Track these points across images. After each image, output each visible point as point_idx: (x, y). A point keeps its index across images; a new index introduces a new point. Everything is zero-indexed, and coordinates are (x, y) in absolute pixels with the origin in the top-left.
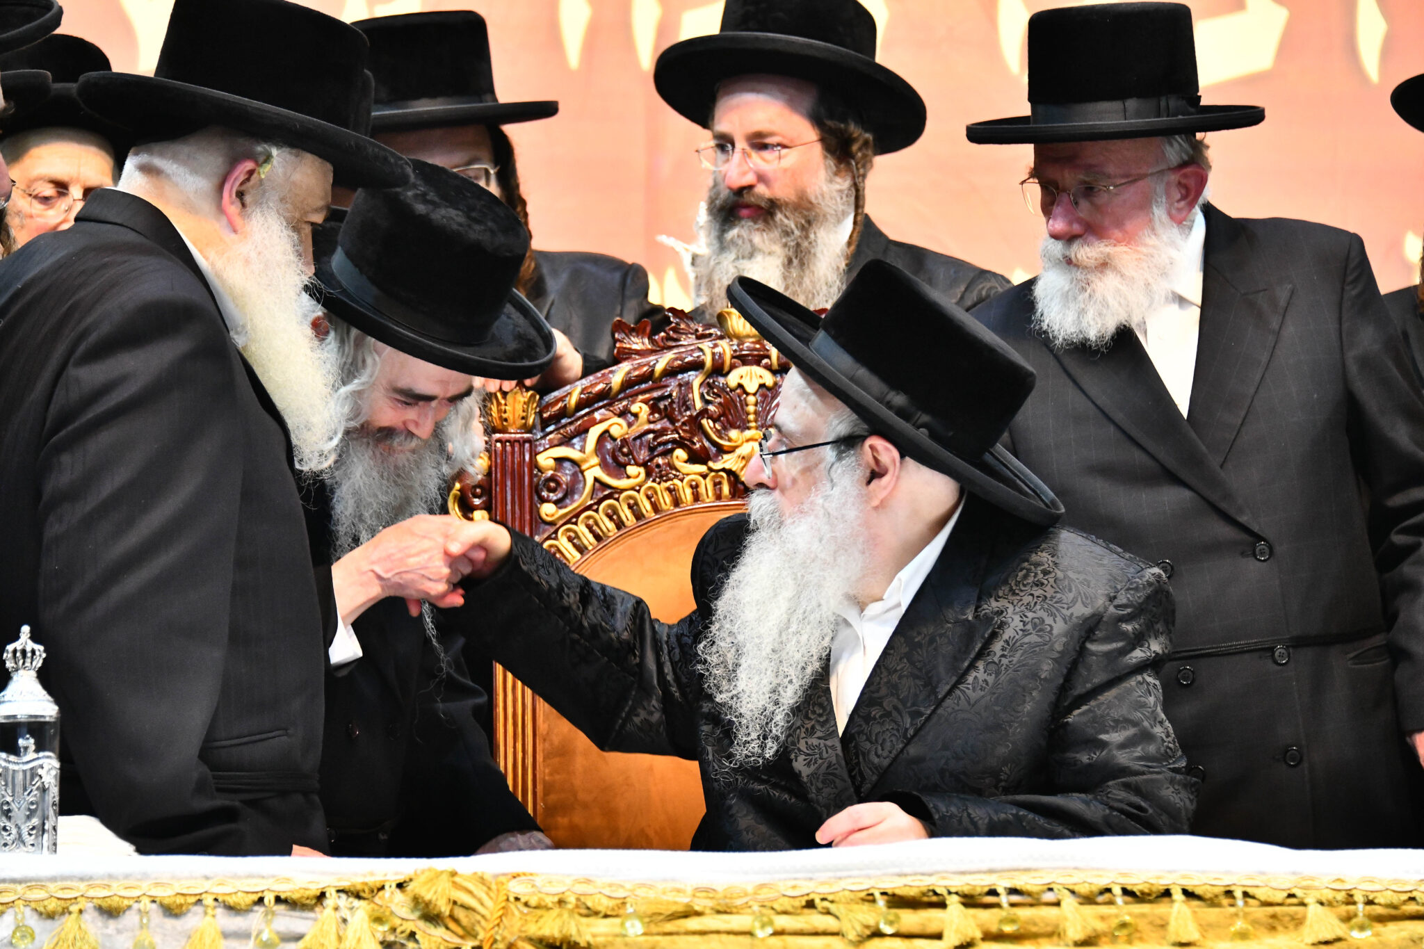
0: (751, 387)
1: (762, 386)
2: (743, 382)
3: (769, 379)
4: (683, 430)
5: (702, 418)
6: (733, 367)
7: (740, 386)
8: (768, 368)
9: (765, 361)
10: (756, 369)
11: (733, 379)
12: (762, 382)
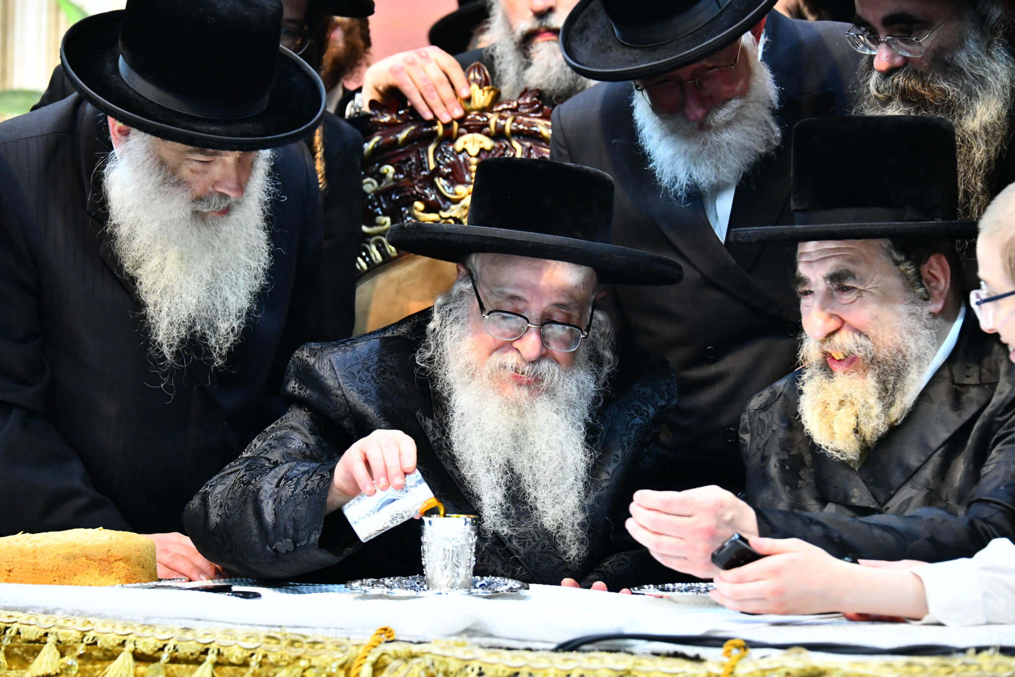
0: (474, 151)
1: (482, 150)
2: (466, 147)
3: (488, 144)
4: (419, 187)
5: (434, 177)
6: (460, 135)
7: (464, 150)
8: (488, 135)
9: (487, 130)
10: (477, 136)
11: (459, 145)
12: (482, 146)
